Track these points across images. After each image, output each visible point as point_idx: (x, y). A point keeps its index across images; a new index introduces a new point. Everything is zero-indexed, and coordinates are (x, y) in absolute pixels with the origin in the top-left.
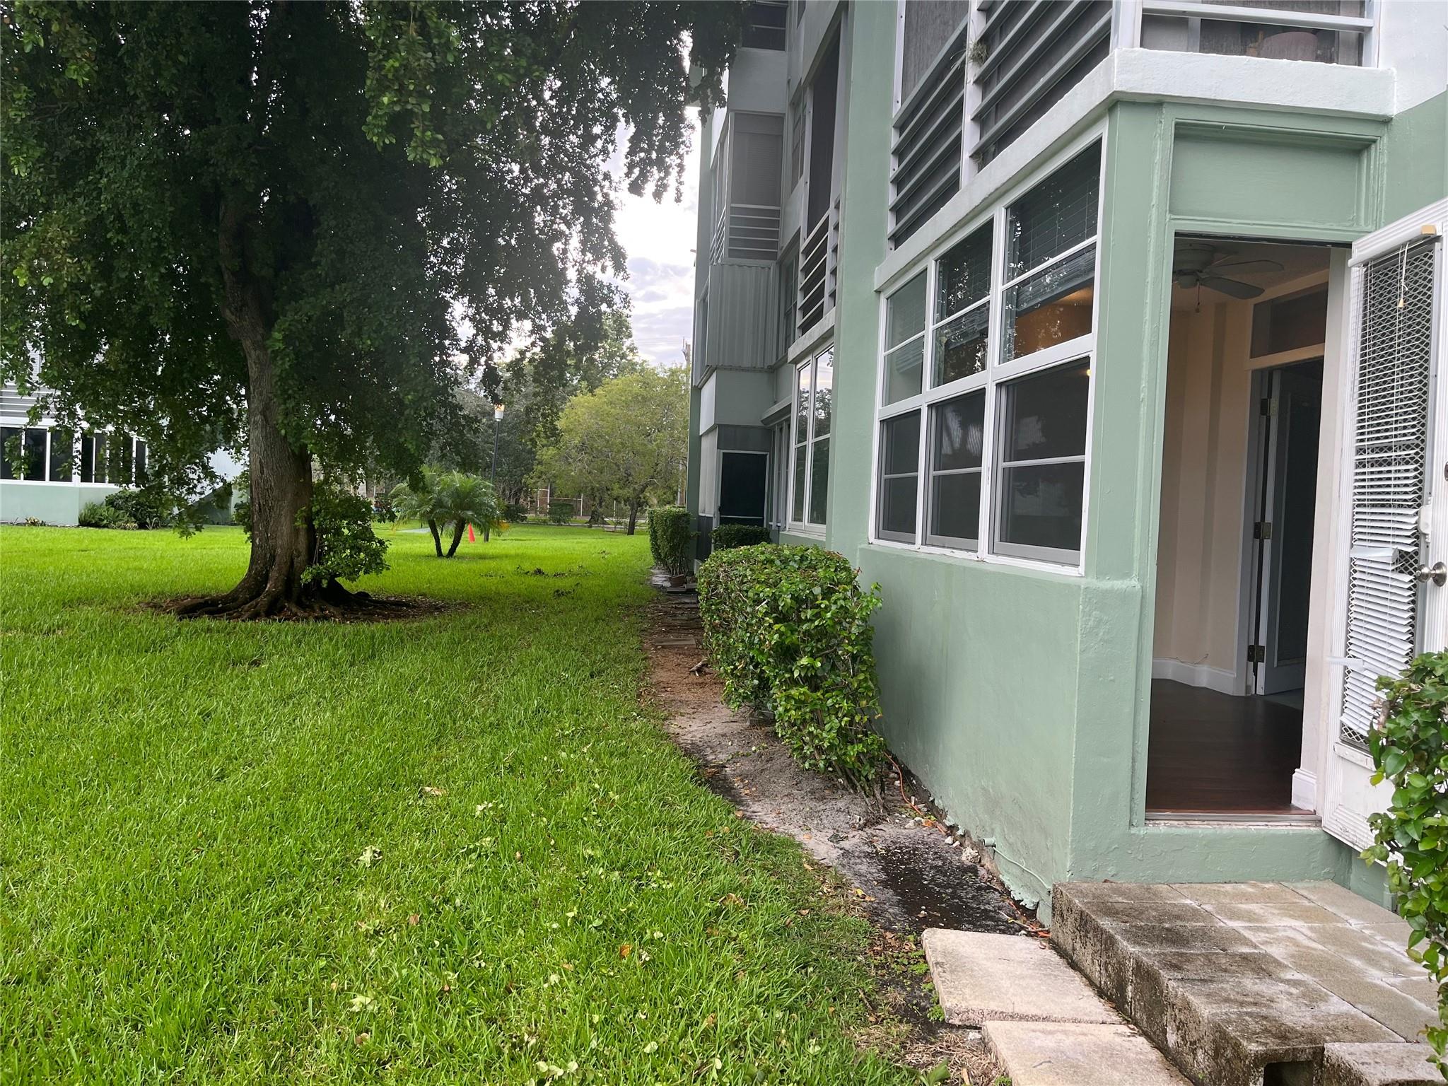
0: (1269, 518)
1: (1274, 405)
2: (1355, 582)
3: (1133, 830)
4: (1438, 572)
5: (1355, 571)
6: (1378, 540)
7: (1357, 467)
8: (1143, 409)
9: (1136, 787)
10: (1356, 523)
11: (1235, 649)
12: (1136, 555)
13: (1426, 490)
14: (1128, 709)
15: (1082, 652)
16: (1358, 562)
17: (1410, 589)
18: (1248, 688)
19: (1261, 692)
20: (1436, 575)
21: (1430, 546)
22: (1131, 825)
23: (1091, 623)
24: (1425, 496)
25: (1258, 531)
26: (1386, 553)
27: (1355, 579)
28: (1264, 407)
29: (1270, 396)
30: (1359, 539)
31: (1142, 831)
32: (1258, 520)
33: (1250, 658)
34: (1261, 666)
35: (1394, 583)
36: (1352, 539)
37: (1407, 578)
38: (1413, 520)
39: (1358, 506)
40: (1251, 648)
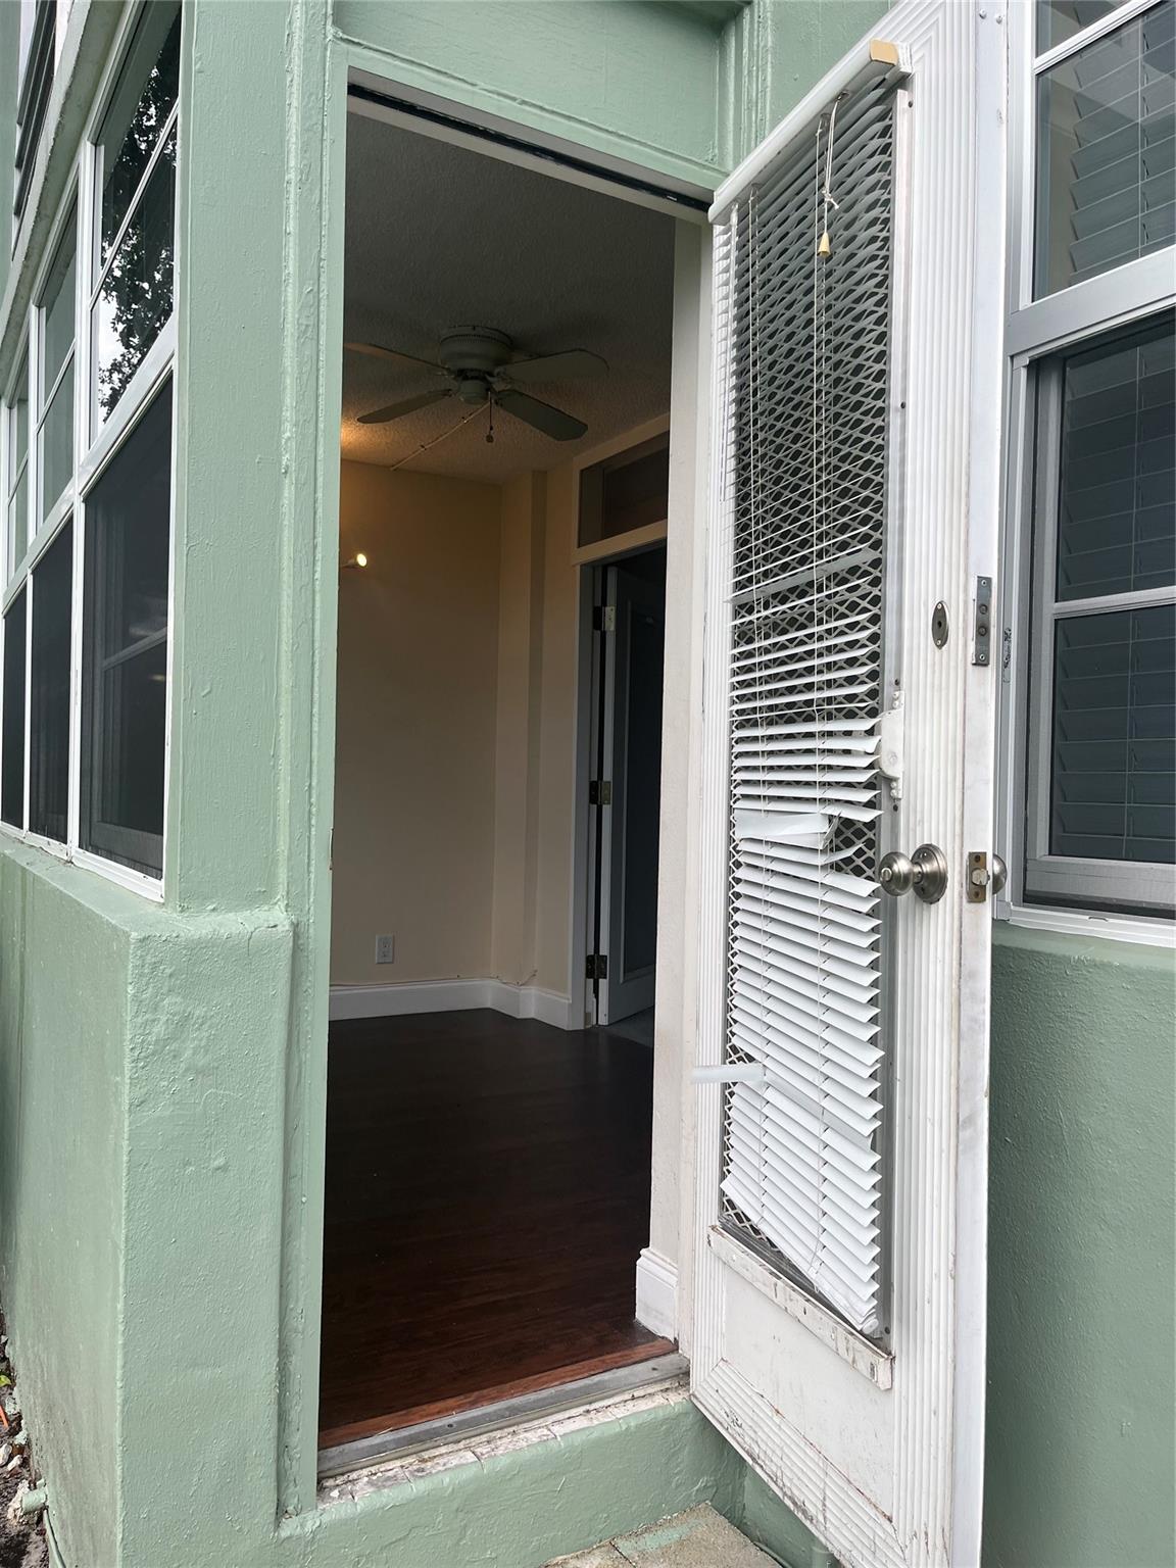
0: (608, 776)
1: (610, 612)
2: (738, 888)
3: (289, 1527)
4: (927, 868)
5: (738, 865)
6: (784, 796)
7: (736, 644)
8: (288, 492)
9: (293, 1415)
10: (739, 763)
11: (571, 964)
12: (283, 846)
13: (889, 677)
14: (266, 1232)
15: (138, 1105)
16: (743, 847)
17: (871, 914)
18: (587, 1016)
19: (603, 1021)
20: (923, 875)
21: (902, 805)
22: (281, 1512)
23: (159, 1030)
24: (888, 690)
25: (595, 793)
26: (811, 827)
27: (738, 881)
28: (598, 621)
29: (604, 604)
30: (745, 797)
31: (311, 1522)
32: (595, 778)
33: (589, 974)
34: (604, 984)
35: (830, 898)
36: (731, 795)
37: (865, 887)
38: (869, 745)
39: (740, 726)
40: (590, 960)
